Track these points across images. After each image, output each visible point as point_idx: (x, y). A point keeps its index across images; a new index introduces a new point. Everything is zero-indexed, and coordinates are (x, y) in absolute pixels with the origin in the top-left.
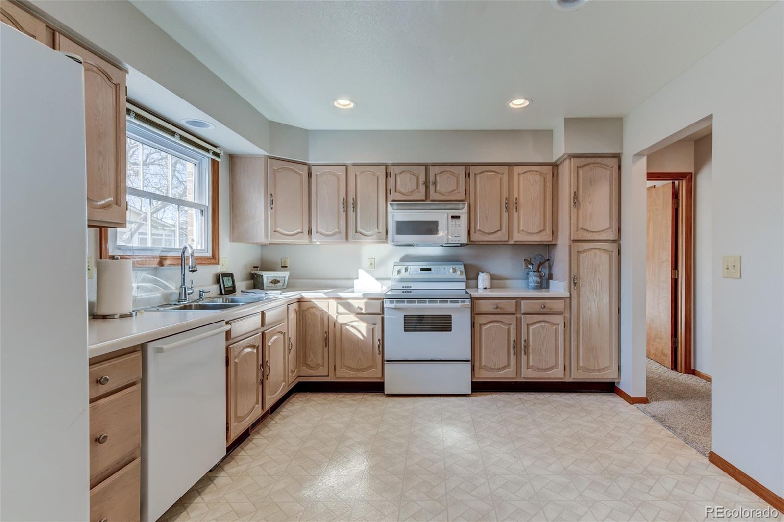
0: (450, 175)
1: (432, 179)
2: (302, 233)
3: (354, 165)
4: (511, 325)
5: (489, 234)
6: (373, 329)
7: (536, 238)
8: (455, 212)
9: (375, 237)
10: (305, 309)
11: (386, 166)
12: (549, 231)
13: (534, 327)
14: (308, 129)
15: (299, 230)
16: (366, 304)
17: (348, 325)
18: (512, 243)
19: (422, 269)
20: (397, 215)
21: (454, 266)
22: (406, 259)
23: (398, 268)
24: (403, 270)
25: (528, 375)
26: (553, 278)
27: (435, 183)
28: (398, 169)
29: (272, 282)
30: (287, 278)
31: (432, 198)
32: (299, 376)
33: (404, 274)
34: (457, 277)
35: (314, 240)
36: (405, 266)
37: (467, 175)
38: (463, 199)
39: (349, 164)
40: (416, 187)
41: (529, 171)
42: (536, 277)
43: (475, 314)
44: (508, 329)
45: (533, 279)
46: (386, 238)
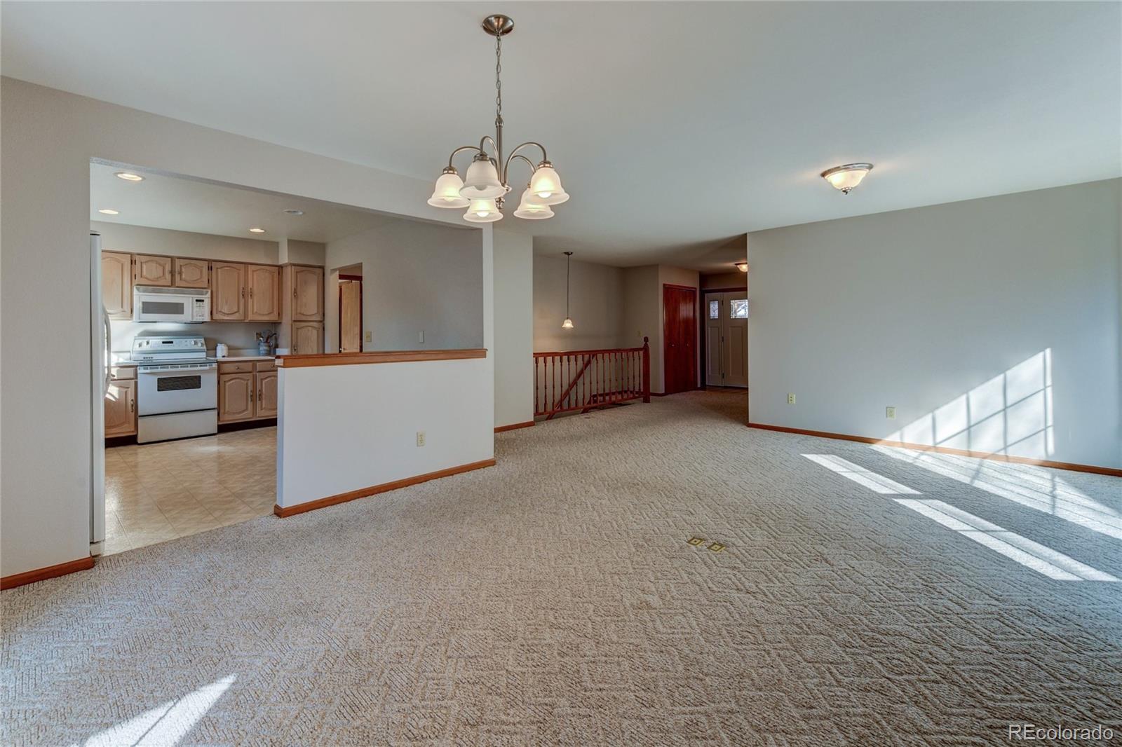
0: (193, 268)
1: (177, 269)
4: (248, 380)
5: (228, 314)
6: (126, 392)
7: (266, 318)
8: (200, 297)
9: (121, 315)
11: (131, 254)
12: (276, 313)
16: (121, 371)
18: (248, 321)
19: (163, 343)
20: (140, 297)
21: (195, 339)
22: (148, 333)
24: (145, 343)
26: (279, 345)
27: (180, 273)
28: (144, 259)
31: (177, 285)
33: (145, 347)
34: (198, 348)
37: (210, 268)
38: (206, 286)
40: (162, 275)
41: (259, 270)
42: (266, 346)
43: (220, 373)
44: (247, 384)
45: (263, 348)
46: (131, 316)
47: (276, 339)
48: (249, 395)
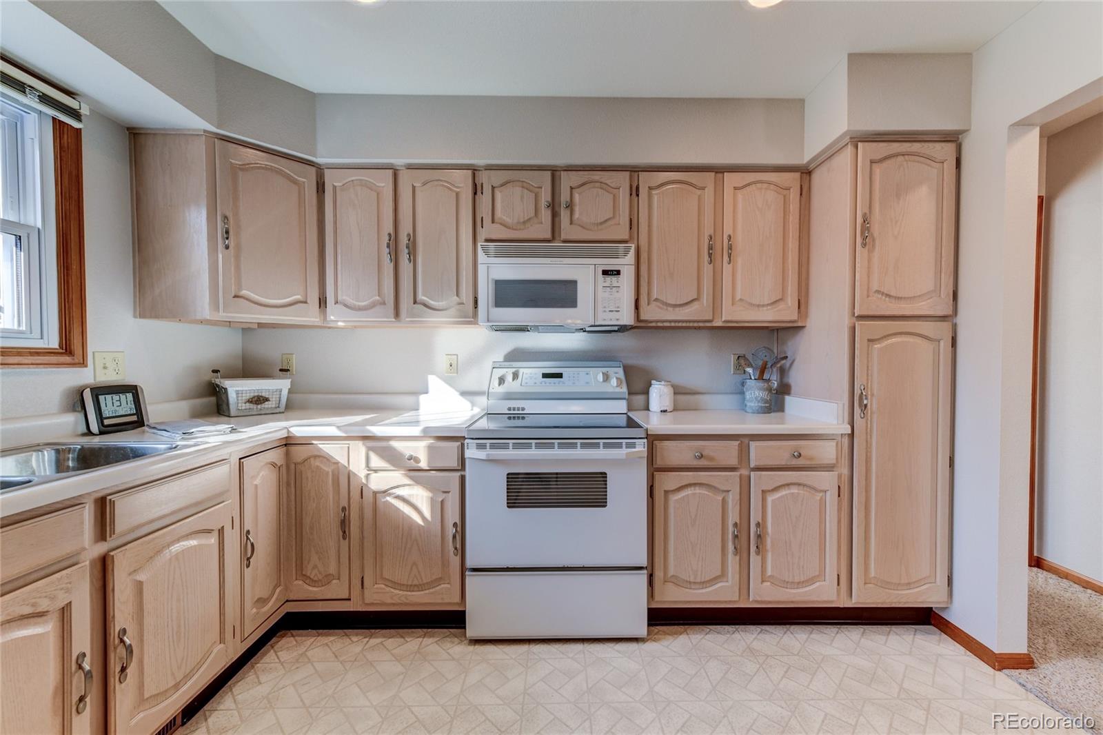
0: (600, 190)
1: (564, 197)
2: (306, 302)
3: (410, 167)
4: (728, 491)
5: (675, 306)
6: (442, 502)
7: (766, 315)
8: (611, 264)
9: (453, 311)
10: (299, 460)
11: (474, 170)
12: (791, 301)
13: (777, 495)
14: (316, 92)
15: (298, 297)
16: (430, 449)
17: (390, 495)
18: (719, 324)
19: (545, 376)
20: (494, 269)
21: (605, 370)
22: (516, 356)
23: (499, 373)
24: (509, 378)
25: (764, 595)
26: (792, 392)
27: (570, 206)
28: (497, 177)
29: (250, 401)
30: (285, 393)
31: (563, 237)
32: (287, 601)
33: (511, 386)
34: (611, 390)
35: (332, 318)
36: (514, 370)
37: (635, 191)
38: (626, 237)
39: (402, 166)
40: (532, 214)
41: (755, 183)
42: (760, 389)
43: (655, 469)
44: (724, 502)
45: (755, 393)
46: (475, 315)
47: (783, 372)
48: (730, 536)
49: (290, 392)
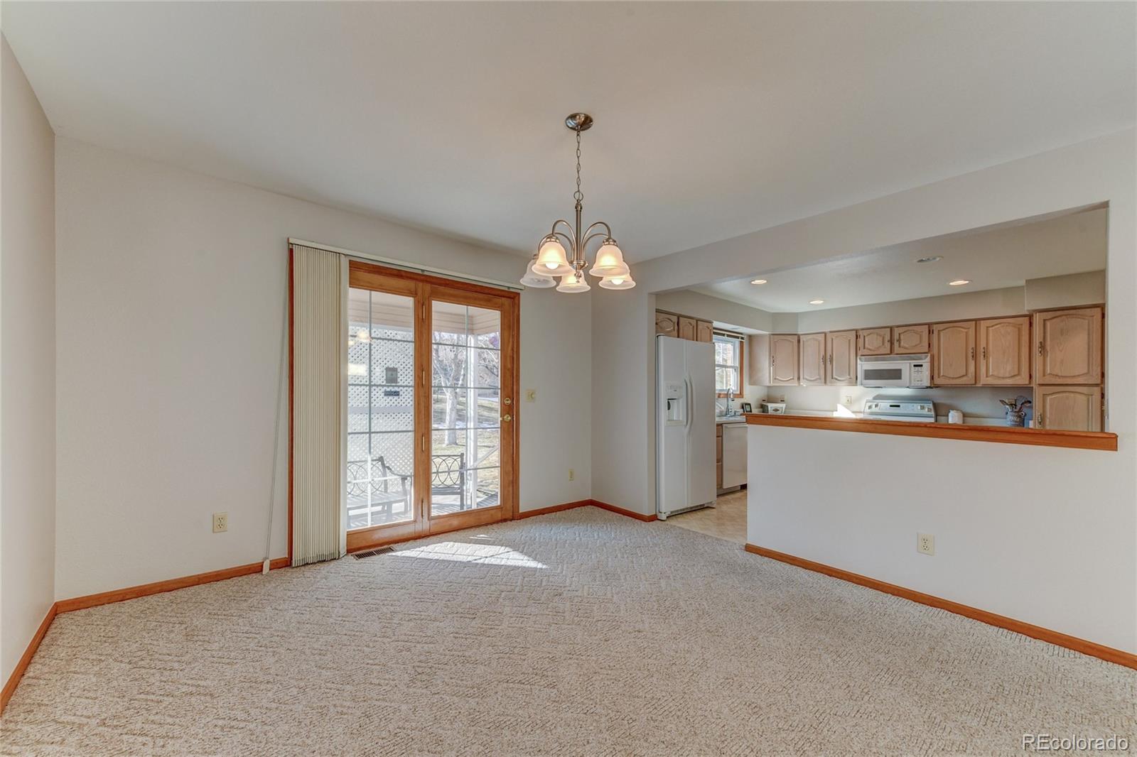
0: (913, 333)
1: (896, 337)
2: (794, 379)
3: (831, 332)
5: (953, 378)
7: (1009, 382)
8: (918, 362)
9: (848, 381)
11: (857, 331)
12: (1026, 375)
14: (797, 312)
15: (791, 378)
18: (981, 385)
19: (891, 406)
20: (864, 365)
21: (923, 404)
22: (880, 397)
23: (870, 404)
24: (874, 406)
27: (899, 340)
28: (865, 333)
29: (774, 410)
31: (896, 352)
33: (874, 409)
34: (925, 413)
35: (802, 383)
36: (877, 403)
37: (930, 332)
38: (926, 351)
39: (828, 331)
40: (881, 344)
41: (1000, 323)
46: (856, 382)
49: (786, 408)
